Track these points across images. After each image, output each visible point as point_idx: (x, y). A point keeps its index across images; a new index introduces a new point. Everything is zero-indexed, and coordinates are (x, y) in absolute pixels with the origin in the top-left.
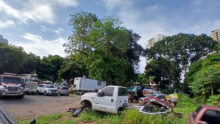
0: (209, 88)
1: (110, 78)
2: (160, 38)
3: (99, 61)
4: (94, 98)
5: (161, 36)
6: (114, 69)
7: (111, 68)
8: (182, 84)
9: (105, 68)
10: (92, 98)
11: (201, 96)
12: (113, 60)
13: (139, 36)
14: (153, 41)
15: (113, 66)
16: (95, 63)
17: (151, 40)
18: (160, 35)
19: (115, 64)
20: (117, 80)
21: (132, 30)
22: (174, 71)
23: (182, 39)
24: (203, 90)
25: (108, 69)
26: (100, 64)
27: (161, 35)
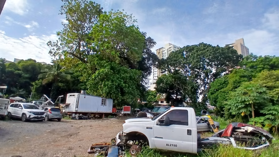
0: (249, 109)
1: (120, 94)
2: (170, 48)
3: (106, 70)
4: (151, 128)
5: (172, 46)
6: (125, 82)
7: (121, 81)
8: (199, 103)
9: (112, 81)
10: (147, 128)
11: (235, 118)
12: (124, 70)
13: (154, 41)
14: (162, 51)
15: (123, 78)
16: (99, 73)
17: (160, 49)
18: (170, 44)
19: (127, 76)
20: (129, 98)
21: (146, 33)
22: (192, 88)
25: (117, 82)
26: (106, 74)
27: (172, 44)
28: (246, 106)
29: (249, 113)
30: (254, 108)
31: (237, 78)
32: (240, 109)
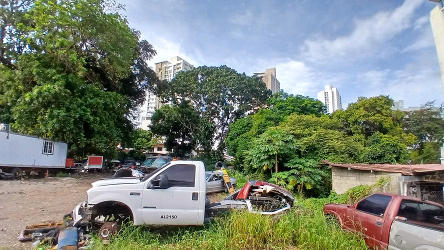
0: (272, 161)
1: (82, 134)
2: (178, 64)
3: (56, 87)
4: (139, 194)
5: (182, 61)
6: (94, 114)
7: (87, 112)
8: (214, 151)
9: (68, 110)
10: (131, 194)
11: (256, 173)
12: (92, 92)
13: (153, 49)
14: (166, 67)
15: (90, 106)
16: (40, 93)
17: (162, 63)
18: (179, 59)
19: (98, 103)
20: (100, 142)
22: (206, 130)
23: (227, 76)
24: (266, 164)
25: (78, 112)
26: (56, 96)
27: (181, 59)
28: (270, 158)
29: (271, 166)
30: (278, 160)
31: (263, 120)
32: (262, 161)
